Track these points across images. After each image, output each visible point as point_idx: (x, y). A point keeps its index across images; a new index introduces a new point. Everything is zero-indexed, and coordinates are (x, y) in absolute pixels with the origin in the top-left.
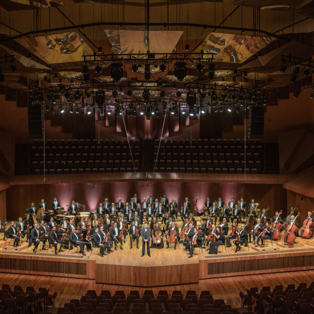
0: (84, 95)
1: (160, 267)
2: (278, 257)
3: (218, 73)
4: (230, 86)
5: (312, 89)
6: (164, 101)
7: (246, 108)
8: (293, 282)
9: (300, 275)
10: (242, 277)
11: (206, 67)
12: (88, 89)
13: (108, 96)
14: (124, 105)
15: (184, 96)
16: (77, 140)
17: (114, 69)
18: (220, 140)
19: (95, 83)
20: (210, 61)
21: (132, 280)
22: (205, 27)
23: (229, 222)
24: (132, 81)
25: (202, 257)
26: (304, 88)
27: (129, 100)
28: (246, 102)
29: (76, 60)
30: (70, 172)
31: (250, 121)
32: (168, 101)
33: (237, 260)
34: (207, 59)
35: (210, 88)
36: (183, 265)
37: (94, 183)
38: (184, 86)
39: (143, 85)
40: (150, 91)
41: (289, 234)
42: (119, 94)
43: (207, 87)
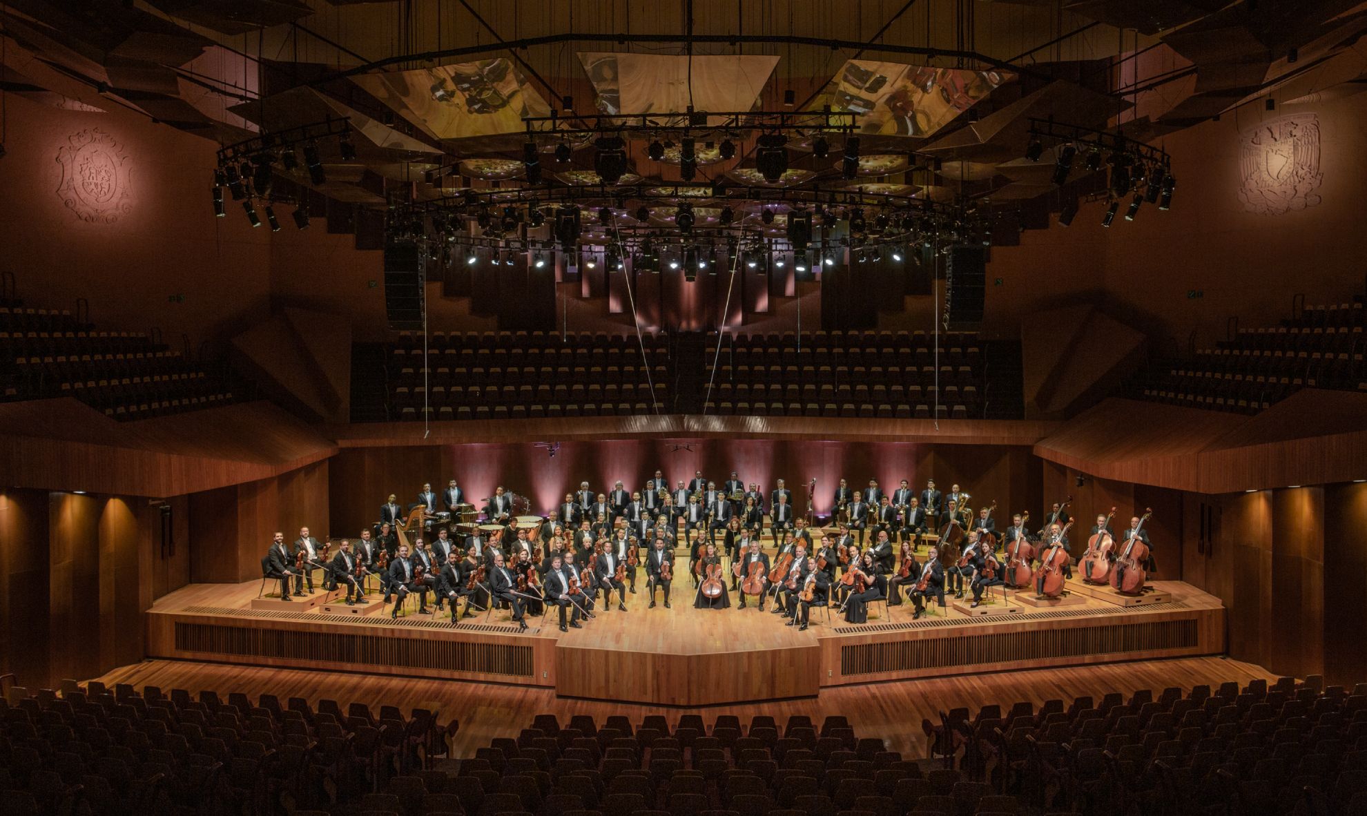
0: (527, 218)
1: (721, 655)
2: (1020, 629)
3: (868, 164)
4: (898, 196)
5: (1107, 203)
6: (729, 234)
7: (939, 252)
8: (1058, 695)
9: (1077, 675)
10: (927, 681)
11: (837, 148)
12: (538, 203)
13: (588, 220)
14: (629, 244)
15: (781, 222)
16: (508, 333)
17: (603, 152)
18: (872, 333)
19: (554, 188)
20: (848, 131)
21: (649, 690)
22: (835, 45)
23: (895, 541)
24: (649, 182)
25: (826, 630)
26: (1087, 201)
27: (642, 231)
28: (938, 236)
29: (506, 131)
30: (492, 415)
31: (949, 283)
32: (741, 234)
33: (915, 639)
34: (839, 128)
35: (848, 200)
36: (780, 651)
37: (553, 443)
38: (781, 195)
39: (677, 192)
40: (696, 209)
41: (1047, 572)
42: (617, 216)
43: (840, 197)
